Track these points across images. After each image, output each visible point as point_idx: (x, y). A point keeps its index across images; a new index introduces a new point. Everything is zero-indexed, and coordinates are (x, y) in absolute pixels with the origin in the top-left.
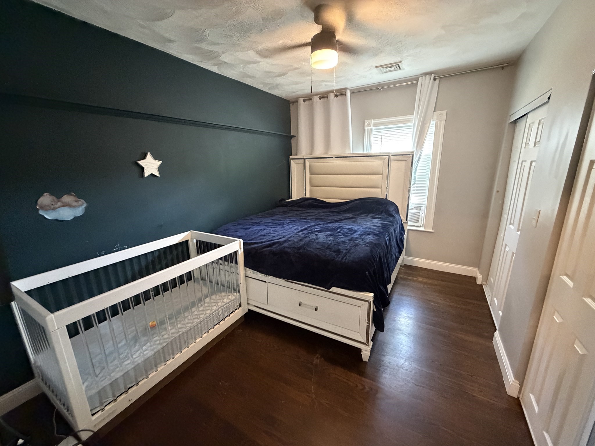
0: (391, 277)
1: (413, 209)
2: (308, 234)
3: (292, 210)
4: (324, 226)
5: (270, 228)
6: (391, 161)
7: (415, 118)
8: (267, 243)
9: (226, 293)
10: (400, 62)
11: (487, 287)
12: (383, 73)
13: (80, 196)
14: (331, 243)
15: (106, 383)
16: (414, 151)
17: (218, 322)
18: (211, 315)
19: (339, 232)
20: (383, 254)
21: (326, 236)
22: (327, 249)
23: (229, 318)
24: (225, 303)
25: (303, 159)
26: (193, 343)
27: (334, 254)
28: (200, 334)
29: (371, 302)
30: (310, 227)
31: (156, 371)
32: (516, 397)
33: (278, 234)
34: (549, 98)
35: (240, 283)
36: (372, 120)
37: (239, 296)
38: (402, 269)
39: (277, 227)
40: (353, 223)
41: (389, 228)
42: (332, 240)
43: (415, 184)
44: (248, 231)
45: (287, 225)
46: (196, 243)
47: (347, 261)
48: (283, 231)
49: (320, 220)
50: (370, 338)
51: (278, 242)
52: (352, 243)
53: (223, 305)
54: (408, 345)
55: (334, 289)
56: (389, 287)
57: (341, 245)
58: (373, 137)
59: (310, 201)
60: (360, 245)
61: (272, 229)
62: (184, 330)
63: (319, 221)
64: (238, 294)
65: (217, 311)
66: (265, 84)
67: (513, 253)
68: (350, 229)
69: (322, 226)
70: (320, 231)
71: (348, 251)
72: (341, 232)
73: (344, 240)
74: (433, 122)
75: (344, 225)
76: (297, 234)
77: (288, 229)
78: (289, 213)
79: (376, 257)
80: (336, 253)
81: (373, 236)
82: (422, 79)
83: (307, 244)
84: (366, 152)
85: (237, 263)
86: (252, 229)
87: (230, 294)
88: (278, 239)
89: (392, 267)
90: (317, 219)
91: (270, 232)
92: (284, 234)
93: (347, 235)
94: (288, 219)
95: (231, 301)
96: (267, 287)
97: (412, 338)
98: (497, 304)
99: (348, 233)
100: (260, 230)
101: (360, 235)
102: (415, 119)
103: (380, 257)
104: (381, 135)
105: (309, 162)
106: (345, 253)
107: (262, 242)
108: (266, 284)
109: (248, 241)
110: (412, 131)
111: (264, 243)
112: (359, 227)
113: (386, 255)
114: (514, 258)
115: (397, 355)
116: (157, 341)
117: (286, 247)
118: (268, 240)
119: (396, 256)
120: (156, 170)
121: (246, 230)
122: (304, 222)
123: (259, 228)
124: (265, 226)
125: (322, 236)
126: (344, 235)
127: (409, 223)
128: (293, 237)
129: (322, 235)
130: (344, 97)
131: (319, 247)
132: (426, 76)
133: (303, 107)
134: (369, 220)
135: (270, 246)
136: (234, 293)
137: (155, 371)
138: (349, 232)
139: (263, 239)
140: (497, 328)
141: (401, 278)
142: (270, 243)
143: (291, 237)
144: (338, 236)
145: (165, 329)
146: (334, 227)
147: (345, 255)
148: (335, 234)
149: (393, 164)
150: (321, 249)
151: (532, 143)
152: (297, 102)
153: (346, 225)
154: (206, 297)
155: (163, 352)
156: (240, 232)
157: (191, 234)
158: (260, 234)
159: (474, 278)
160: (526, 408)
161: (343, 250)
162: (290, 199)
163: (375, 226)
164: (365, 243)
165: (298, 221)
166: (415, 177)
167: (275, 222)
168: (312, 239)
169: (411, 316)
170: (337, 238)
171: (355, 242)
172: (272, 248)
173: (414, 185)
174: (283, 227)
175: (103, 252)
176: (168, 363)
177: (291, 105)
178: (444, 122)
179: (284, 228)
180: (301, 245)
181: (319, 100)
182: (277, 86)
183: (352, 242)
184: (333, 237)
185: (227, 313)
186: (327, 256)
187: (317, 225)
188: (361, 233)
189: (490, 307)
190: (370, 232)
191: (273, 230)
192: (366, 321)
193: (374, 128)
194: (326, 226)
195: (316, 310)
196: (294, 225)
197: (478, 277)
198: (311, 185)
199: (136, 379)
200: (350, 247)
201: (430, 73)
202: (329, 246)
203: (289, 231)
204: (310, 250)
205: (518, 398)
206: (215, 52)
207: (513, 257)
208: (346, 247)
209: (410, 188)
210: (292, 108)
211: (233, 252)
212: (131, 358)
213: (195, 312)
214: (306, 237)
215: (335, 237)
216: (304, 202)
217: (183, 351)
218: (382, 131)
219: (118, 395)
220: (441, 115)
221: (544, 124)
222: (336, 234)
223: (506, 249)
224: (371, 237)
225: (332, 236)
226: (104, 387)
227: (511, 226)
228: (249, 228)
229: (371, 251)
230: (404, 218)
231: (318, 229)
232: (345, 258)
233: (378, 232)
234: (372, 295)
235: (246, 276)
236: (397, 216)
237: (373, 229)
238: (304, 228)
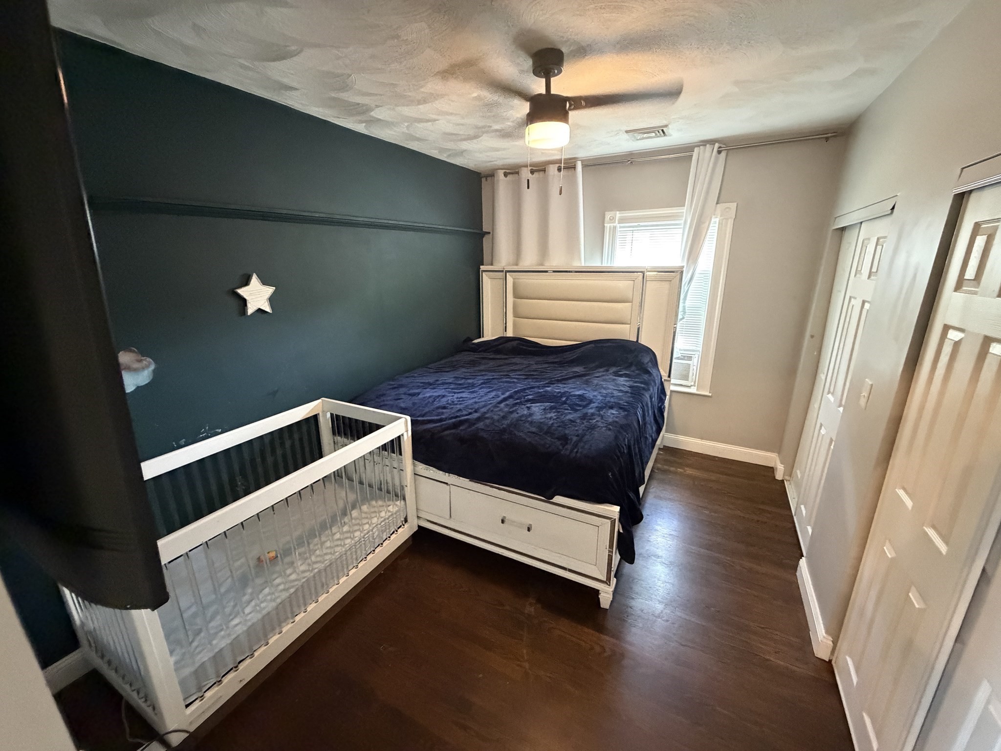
0: (645, 473)
1: (678, 358)
2: (514, 407)
3: (483, 358)
4: (540, 391)
5: (453, 394)
6: (646, 281)
7: (686, 212)
8: (451, 421)
9: (385, 501)
10: (666, 126)
11: (790, 484)
12: (637, 140)
13: (144, 352)
14: (553, 424)
15: (204, 657)
16: (683, 267)
17: (372, 549)
18: (363, 539)
19: (565, 403)
20: (634, 440)
21: (544, 409)
22: (546, 433)
23: (389, 541)
24: (383, 519)
25: (502, 271)
26: (334, 585)
27: (558, 443)
28: (345, 570)
29: (615, 519)
30: (516, 392)
31: (279, 634)
32: (828, 661)
33: (467, 406)
34: (893, 208)
35: (406, 486)
36: (618, 212)
37: (404, 506)
38: (660, 454)
39: (463, 392)
40: (585, 386)
41: (643, 396)
42: (555, 417)
43: (683, 318)
44: (416, 399)
45: (480, 389)
46: (330, 419)
47: (578, 455)
48: (474, 400)
49: (533, 379)
50: (613, 574)
51: (466, 421)
52: (585, 424)
53: (379, 522)
54: (670, 581)
55: (558, 499)
56: (641, 489)
57: (569, 427)
58: (618, 239)
59: (515, 343)
60: (599, 427)
61: (456, 396)
62: (321, 566)
63: (530, 380)
64: (402, 502)
65: (371, 533)
66: (442, 150)
67: (831, 440)
68: (581, 397)
69: (536, 390)
70: (533, 401)
71: (581, 437)
72: (568, 402)
73: (572, 417)
74: (715, 220)
75: (571, 388)
76: (498, 407)
77: (482, 396)
78: (480, 363)
79: (623, 448)
80: (560, 442)
81: (618, 411)
82: (700, 149)
83: (515, 425)
84: (606, 265)
85: (401, 454)
86: (423, 396)
87: (391, 503)
88: (467, 415)
89: (647, 456)
90: (528, 377)
91: (453, 402)
92: (476, 406)
93: (578, 408)
94: (481, 375)
95: (392, 515)
96: (450, 492)
97: (676, 569)
98: (804, 515)
99: (580, 406)
100: (436, 397)
101: (597, 409)
102: (686, 214)
103: (629, 447)
104: (632, 236)
105: (512, 277)
106: (575, 442)
107: (441, 420)
108: (449, 486)
109: (418, 417)
110: (682, 232)
111: (445, 421)
112: (595, 393)
113: (638, 441)
114: (832, 447)
115: (653, 596)
116: (279, 585)
117: (482, 429)
118: (450, 416)
119: (652, 438)
120: (267, 303)
121: (414, 398)
122: (507, 382)
123: (435, 394)
124: (444, 390)
125: (537, 410)
126: (573, 408)
127: (673, 381)
128: (492, 411)
129: (537, 408)
130: (571, 172)
131: (533, 431)
132: (705, 145)
133: (503, 186)
134: (610, 379)
135: (455, 426)
136: (397, 500)
137: (277, 633)
138: (580, 403)
139: (443, 413)
140: (804, 554)
141: (658, 469)
142: (455, 422)
143: (488, 410)
144: (563, 410)
145: (292, 563)
146: (555, 392)
147: (576, 445)
148: (558, 407)
149: (650, 286)
150: (537, 434)
151: (865, 271)
152: (494, 176)
153: (575, 389)
154: (354, 507)
155: (291, 602)
156: (402, 400)
157: (323, 405)
158: (436, 404)
159: (771, 470)
160: (840, 678)
161: (572, 437)
162: (480, 337)
163: (621, 391)
164: (607, 423)
165: (496, 381)
166: (684, 306)
167: (460, 382)
168: (522, 416)
169: (673, 533)
170: (562, 415)
171: (590, 422)
172: (459, 431)
173: (684, 320)
174: (473, 392)
175: (182, 442)
176: (297, 618)
177: (483, 180)
178: (733, 221)
179: (475, 395)
180: (504, 426)
181: (531, 175)
182: (462, 153)
183: (587, 422)
184: (554, 412)
185: (385, 533)
186: (548, 446)
187: (528, 389)
188: (599, 405)
189: (795, 518)
190: (614, 404)
191: (457, 398)
192: (608, 548)
193: (619, 225)
194: (542, 390)
195: (529, 530)
196: (492, 388)
197: (778, 469)
198: (516, 315)
199: (251, 648)
200: (583, 430)
201: (712, 142)
202: (550, 428)
203: (483, 399)
204: (520, 436)
205: (830, 661)
206: (363, 105)
207: (831, 445)
208: (577, 430)
209: (675, 326)
210: (485, 185)
211: (396, 438)
212: (242, 614)
213: (336, 535)
214: (512, 412)
215: (559, 412)
216: (504, 345)
217: (320, 599)
218: (633, 230)
219: (223, 674)
220: (727, 210)
221: (884, 247)
222: (560, 405)
223: (821, 431)
224: (615, 413)
225: (554, 410)
226: (203, 663)
227: (830, 396)
228: (419, 394)
229: (616, 437)
230: (666, 373)
231: (530, 397)
232: (576, 450)
233: (625, 404)
234: (617, 509)
235: (415, 474)
236: (654, 371)
237: (618, 398)
238: (507, 394)
